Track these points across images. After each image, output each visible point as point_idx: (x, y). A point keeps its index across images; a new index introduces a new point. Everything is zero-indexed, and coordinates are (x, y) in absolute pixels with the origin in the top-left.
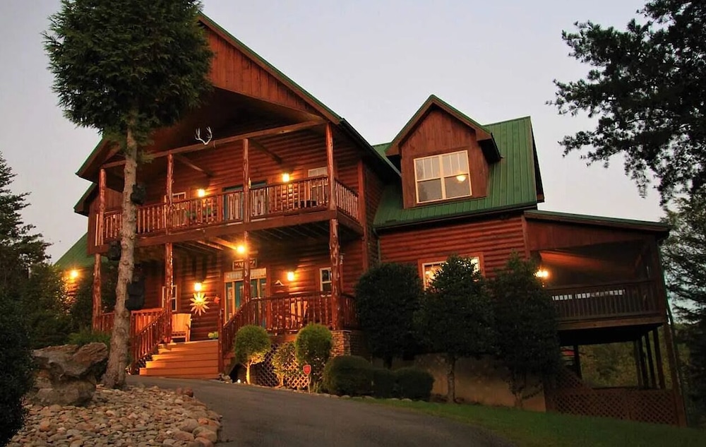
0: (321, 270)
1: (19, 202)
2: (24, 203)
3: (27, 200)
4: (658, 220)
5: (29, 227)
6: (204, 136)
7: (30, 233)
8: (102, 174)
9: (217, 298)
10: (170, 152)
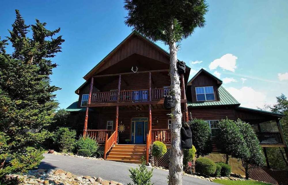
0: (169, 120)
8: (93, 79)
9: (128, 127)
10: (120, 74)
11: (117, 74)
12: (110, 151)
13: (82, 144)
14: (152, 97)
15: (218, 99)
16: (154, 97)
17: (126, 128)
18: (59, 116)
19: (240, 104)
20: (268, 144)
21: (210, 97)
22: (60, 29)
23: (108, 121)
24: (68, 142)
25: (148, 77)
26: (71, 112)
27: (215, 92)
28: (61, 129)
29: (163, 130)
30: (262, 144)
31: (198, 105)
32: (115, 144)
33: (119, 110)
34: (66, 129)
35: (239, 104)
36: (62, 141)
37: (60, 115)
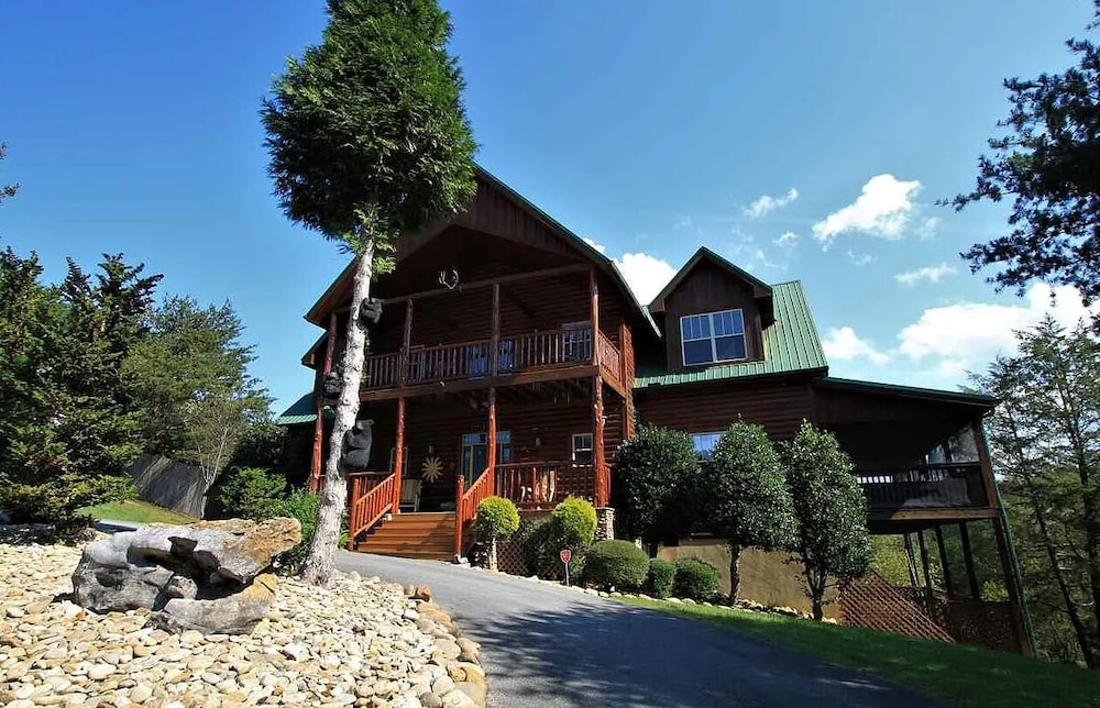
0: (574, 436)
1: (247, 355)
2: (252, 356)
3: (255, 352)
4: (956, 390)
5: (255, 381)
6: (449, 278)
7: (256, 388)
8: (334, 318)
9: (452, 464)
10: (410, 296)
11: (398, 299)
12: (371, 530)
15: (758, 355)
17: (446, 469)
18: (254, 440)
19: (829, 367)
20: (930, 508)
21: (731, 349)
22: (143, 265)
24: (263, 507)
25: (491, 297)
26: (291, 426)
27: (748, 328)
28: (243, 473)
30: (908, 507)
31: (691, 378)
32: (393, 511)
33: (405, 411)
34: (257, 472)
35: (826, 369)
36: (244, 504)
37: (255, 436)
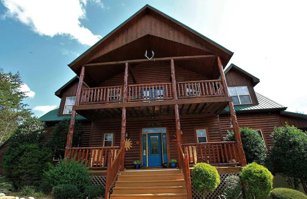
5: (26, 105)
8: (83, 69)
9: (137, 142)
10: (127, 62)
13: (62, 173)
14: (178, 94)
15: (256, 102)
16: (181, 94)
17: (134, 144)
19: (287, 108)
23: (105, 134)
29: (188, 146)
32: (122, 170)
35: (285, 108)
